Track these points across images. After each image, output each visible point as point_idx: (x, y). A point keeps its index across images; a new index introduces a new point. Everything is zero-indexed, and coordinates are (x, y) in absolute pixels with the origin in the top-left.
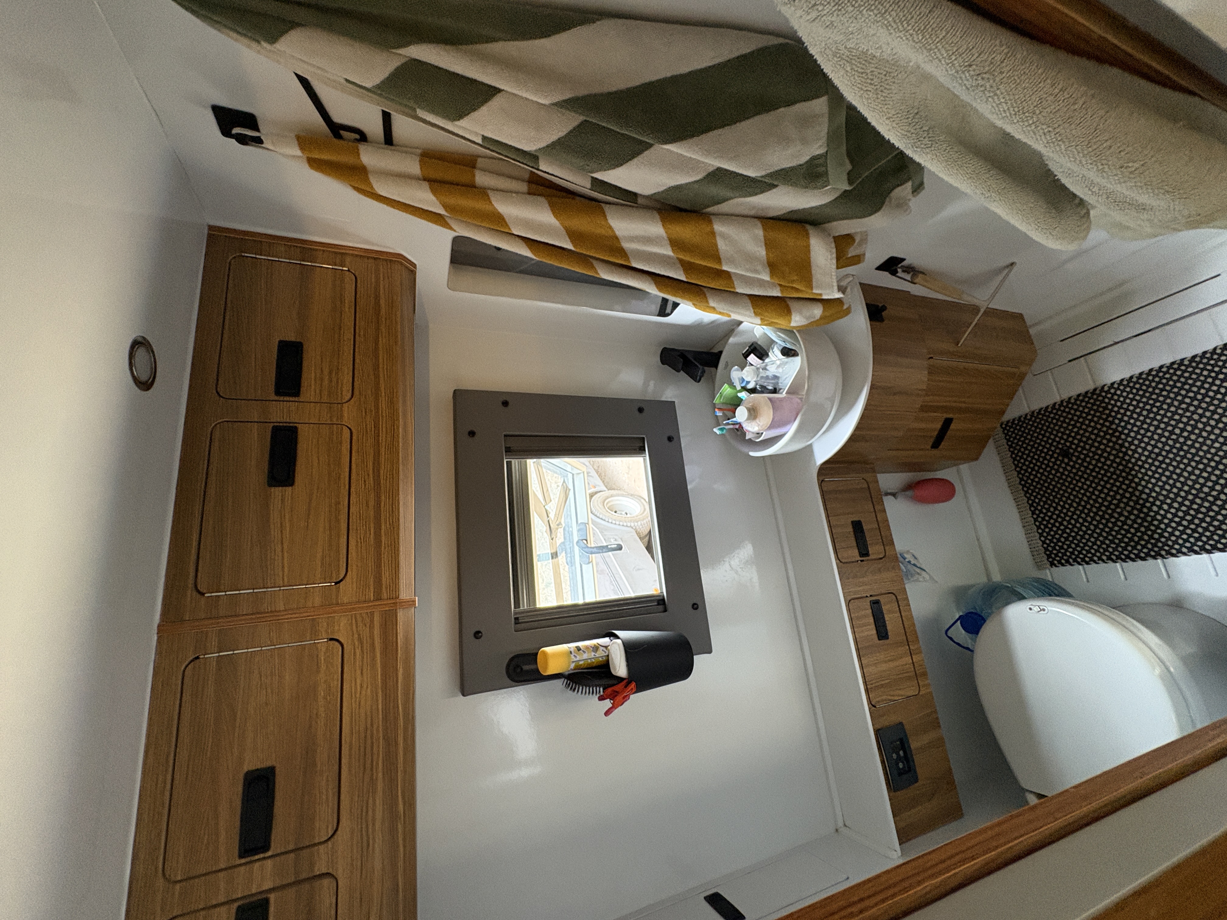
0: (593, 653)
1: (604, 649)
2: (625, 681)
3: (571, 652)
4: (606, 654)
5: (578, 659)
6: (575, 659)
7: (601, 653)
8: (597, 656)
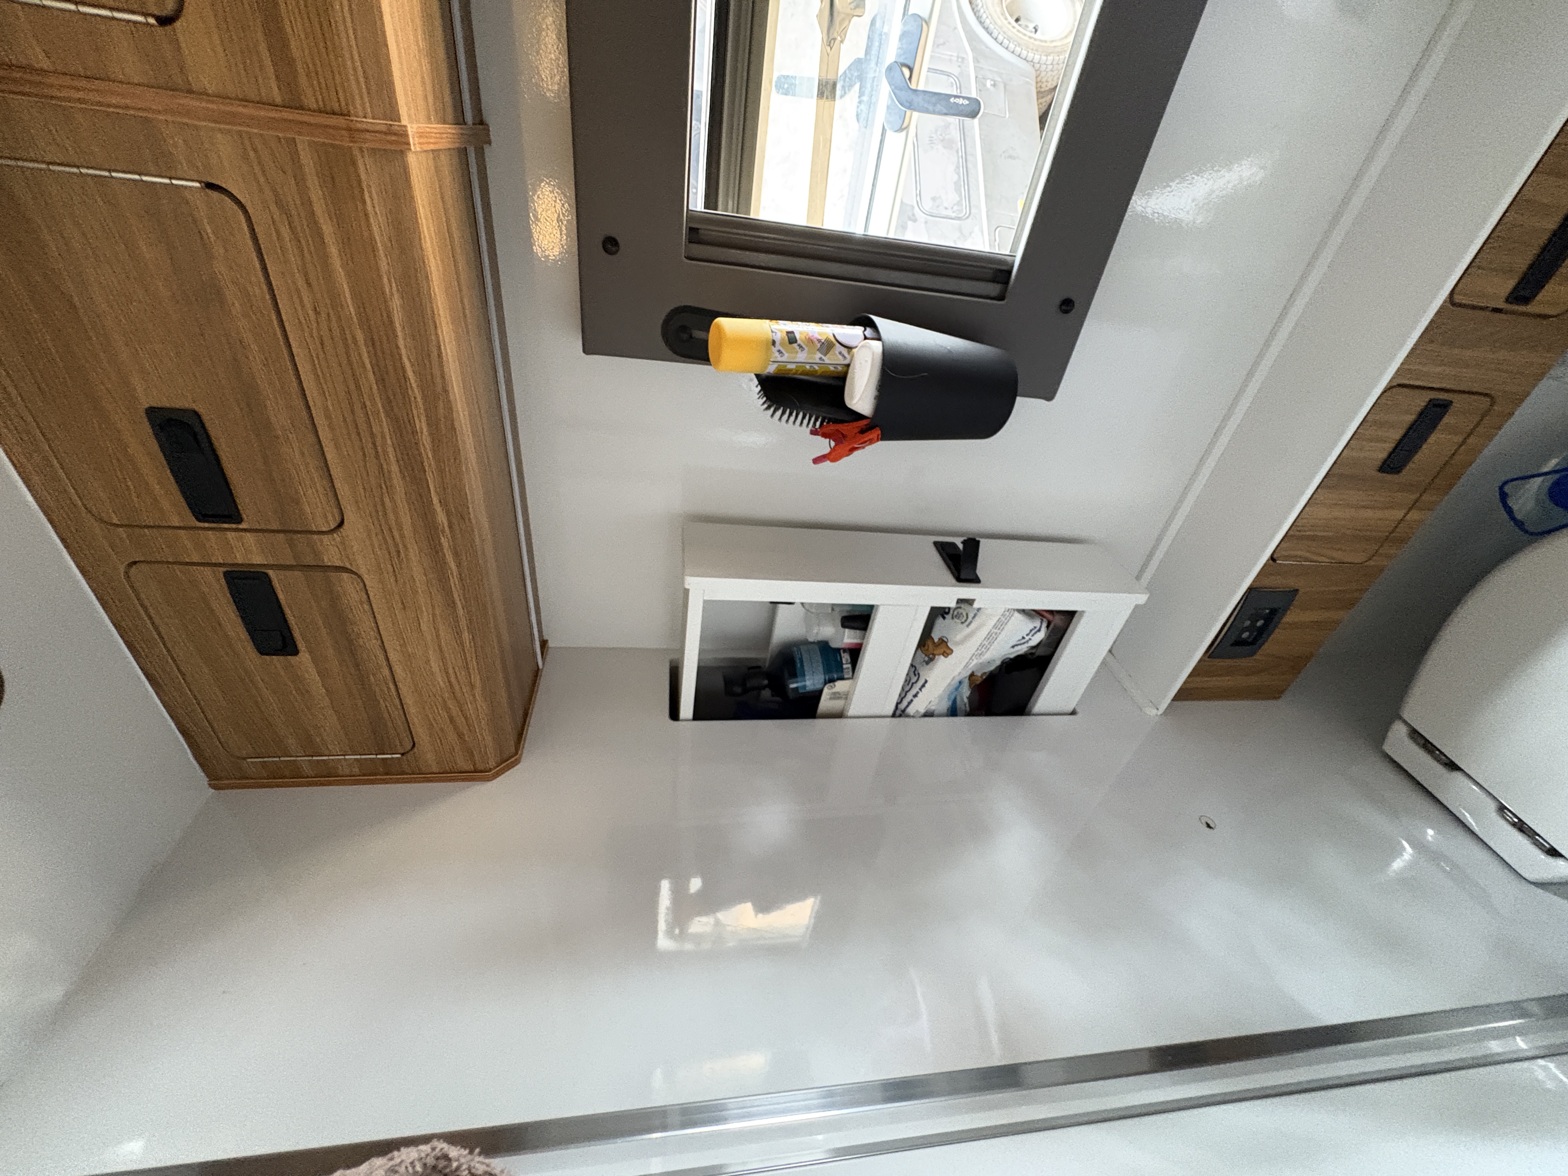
0: (819, 355)
1: (845, 351)
2: (865, 422)
3: (774, 343)
4: (846, 362)
5: (784, 359)
6: (779, 359)
7: (833, 360)
8: (827, 361)
